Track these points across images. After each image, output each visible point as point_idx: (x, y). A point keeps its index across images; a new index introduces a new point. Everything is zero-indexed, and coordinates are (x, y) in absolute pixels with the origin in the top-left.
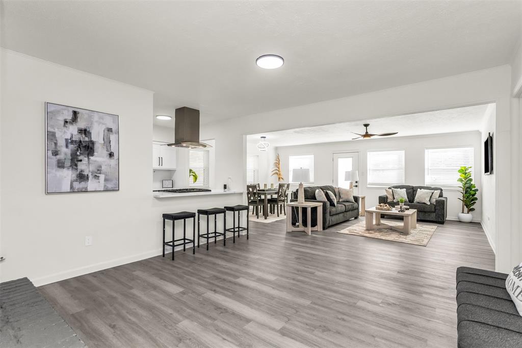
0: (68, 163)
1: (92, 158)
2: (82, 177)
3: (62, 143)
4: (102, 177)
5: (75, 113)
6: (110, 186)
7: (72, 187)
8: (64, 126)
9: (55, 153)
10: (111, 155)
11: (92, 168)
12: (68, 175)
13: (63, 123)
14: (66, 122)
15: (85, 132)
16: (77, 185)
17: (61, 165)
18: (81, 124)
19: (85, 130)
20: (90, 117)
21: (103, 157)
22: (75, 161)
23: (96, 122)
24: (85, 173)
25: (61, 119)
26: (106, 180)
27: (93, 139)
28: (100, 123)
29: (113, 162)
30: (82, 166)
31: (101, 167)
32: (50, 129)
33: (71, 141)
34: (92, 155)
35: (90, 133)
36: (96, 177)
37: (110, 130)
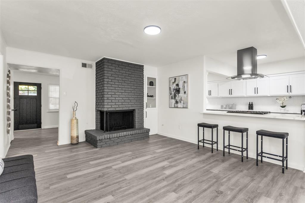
0: (173, 97)
1: (179, 95)
2: (177, 102)
3: (172, 90)
4: (182, 102)
5: (175, 79)
6: (185, 106)
7: (174, 106)
8: (173, 84)
9: (171, 94)
10: (185, 93)
11: (179, 99)
12: (173, 101)
13: (172, 83)
14: (173, 83)
15: (177, 85)
16: (176, 105)
17: (172, 98)
18: (176, 83)
19: (178, 84)
20: (179, 79)
21: (182, 94)
22: (175, 96)
23: (181, 80)
24: (178, 101)
25: (172, 82)
26: (183, 103)
27: (180, 87)
28: (182, 80)
29: (185, 95)
30: (177, 98)
31: (182, 98)
32: (170, 86)
33: (174, 89)
34: (179, 94)
35: (179, 85)
36: (181, 102)
37: (185, 82)
